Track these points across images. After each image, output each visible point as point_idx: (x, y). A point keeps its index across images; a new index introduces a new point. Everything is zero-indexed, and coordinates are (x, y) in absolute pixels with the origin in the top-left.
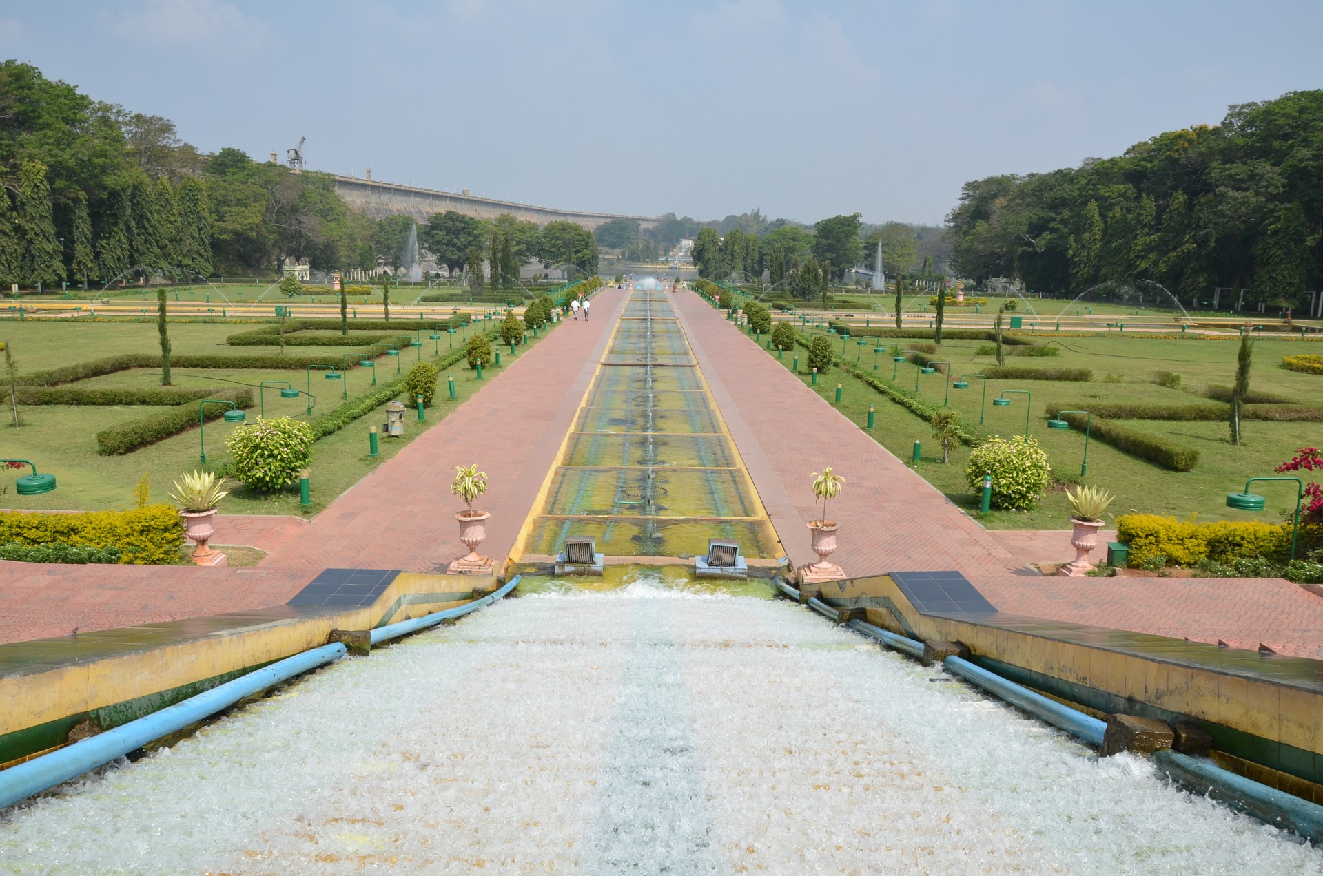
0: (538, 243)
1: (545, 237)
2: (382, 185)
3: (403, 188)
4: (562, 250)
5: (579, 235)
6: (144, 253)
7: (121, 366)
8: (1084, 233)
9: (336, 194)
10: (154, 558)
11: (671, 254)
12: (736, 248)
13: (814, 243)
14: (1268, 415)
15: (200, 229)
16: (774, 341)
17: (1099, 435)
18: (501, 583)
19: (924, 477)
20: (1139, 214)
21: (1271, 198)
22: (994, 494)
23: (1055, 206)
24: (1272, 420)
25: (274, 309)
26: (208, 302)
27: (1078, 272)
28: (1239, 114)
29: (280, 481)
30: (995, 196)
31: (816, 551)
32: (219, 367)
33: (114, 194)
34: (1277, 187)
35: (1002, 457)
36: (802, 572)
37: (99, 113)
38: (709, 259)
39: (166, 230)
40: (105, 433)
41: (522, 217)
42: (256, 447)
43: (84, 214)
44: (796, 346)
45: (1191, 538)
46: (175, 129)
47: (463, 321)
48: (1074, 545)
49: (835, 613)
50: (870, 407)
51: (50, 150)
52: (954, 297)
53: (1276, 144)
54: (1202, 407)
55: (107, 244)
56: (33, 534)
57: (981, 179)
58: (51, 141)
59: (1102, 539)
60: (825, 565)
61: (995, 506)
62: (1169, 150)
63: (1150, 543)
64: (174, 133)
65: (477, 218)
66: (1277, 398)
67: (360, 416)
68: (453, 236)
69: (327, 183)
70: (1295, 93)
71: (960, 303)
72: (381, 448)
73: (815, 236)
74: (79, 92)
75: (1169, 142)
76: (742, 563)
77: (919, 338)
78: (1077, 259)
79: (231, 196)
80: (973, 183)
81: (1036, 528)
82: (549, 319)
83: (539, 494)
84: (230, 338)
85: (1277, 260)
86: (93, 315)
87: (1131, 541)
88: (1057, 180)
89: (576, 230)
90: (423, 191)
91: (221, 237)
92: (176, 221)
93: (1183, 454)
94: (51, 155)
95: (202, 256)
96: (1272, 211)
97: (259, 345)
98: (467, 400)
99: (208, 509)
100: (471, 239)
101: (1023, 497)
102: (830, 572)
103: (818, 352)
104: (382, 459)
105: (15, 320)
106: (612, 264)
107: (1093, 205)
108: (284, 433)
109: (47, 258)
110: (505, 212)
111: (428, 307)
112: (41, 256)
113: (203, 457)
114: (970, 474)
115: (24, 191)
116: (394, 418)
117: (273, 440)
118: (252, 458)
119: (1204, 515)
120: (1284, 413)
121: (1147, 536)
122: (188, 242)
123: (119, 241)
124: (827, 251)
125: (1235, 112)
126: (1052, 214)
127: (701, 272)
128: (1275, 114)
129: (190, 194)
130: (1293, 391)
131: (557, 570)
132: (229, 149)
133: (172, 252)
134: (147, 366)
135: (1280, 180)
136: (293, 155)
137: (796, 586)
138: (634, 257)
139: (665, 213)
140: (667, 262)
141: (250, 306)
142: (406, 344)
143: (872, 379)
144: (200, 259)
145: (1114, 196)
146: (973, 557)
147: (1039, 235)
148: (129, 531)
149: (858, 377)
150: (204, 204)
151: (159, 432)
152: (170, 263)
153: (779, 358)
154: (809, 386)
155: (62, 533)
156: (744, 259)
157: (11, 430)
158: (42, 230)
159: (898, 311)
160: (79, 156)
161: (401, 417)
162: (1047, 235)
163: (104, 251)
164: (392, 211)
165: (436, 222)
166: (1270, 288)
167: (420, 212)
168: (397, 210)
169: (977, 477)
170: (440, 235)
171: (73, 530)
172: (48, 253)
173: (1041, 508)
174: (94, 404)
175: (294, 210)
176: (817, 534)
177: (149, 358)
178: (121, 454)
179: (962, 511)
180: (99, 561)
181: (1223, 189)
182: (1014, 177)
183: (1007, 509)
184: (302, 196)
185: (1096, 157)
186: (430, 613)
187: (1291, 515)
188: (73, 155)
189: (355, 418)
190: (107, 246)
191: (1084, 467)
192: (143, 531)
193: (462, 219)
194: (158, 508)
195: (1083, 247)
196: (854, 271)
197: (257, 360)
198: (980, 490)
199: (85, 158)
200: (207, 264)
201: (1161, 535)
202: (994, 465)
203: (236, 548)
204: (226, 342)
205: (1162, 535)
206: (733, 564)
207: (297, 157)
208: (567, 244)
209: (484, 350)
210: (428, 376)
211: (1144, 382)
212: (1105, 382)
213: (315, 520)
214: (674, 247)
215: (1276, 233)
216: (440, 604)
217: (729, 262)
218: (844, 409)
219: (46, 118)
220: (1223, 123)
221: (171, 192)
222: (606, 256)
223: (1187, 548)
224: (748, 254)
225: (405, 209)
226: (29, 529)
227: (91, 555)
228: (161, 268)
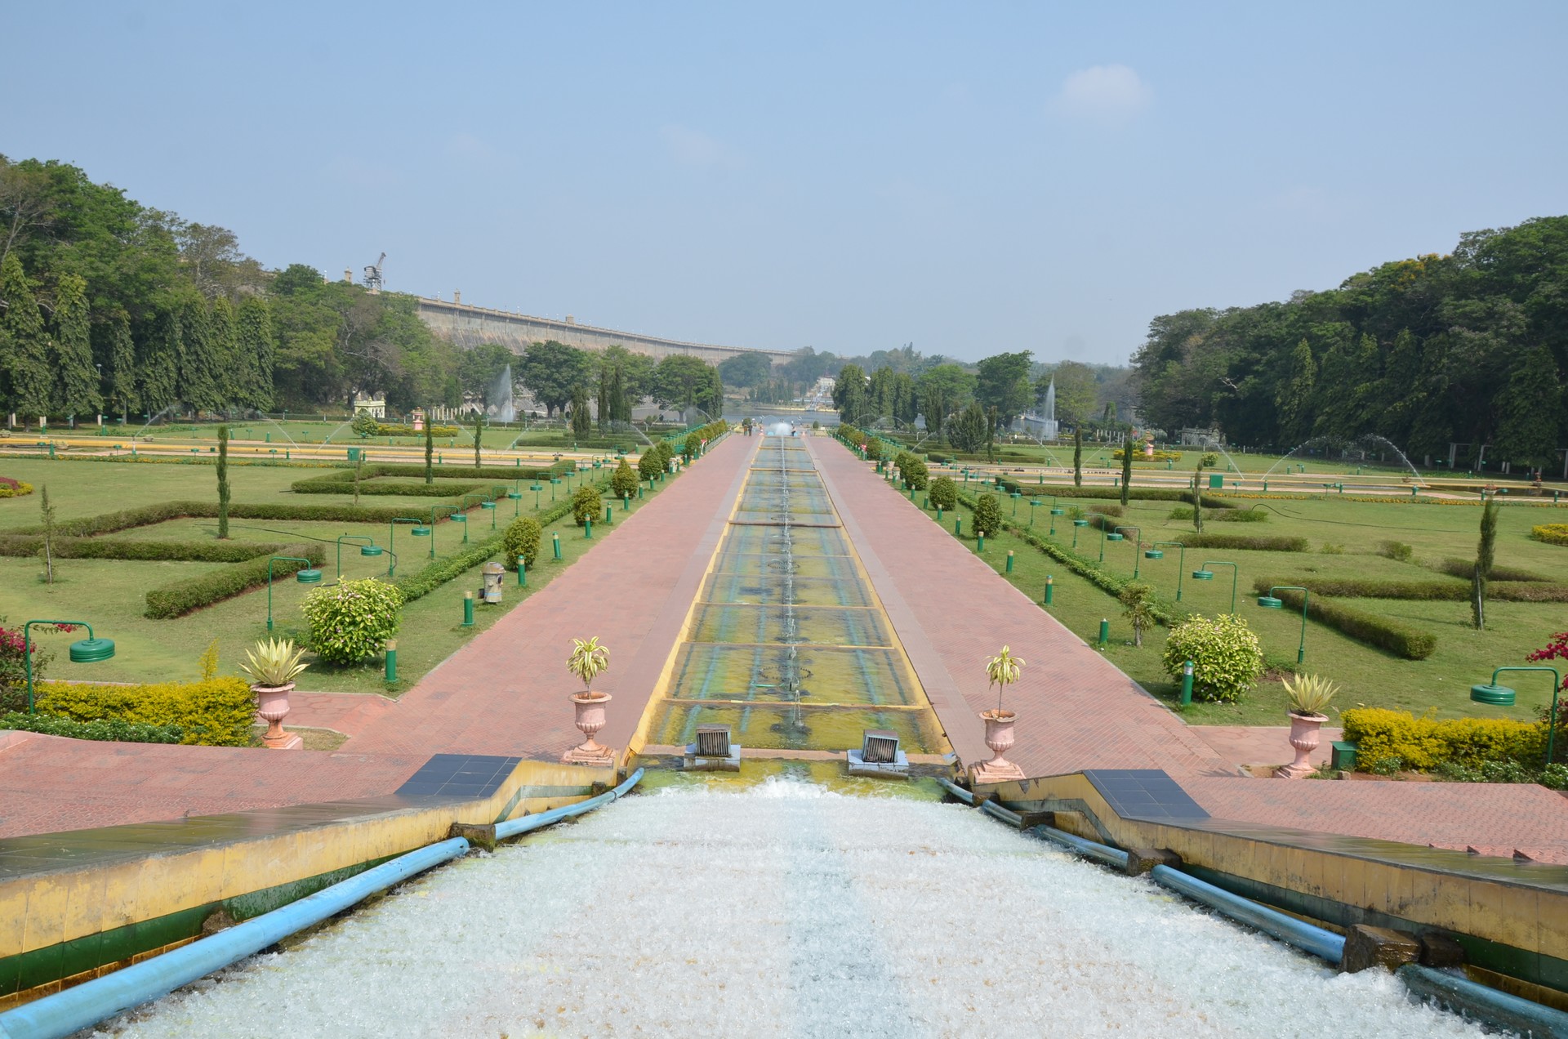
0: (653, 380)
1: (661, 373)
2: (472, 309)
3: (496, 313)
4: (681, 388)
5: (701, 371)
6: (194, 384)
7: (170, 514)
8: (1294, 377)
9: (419, 318)
10: (219, 739)
11: (808, 394)
12: (885, 389)
13: (977, 384)
14: (1516, 595)
15: (261, 357)
16: (932, 499)
17: (1317, 616)
18: (622, 777)
19: (1113, 662)
20: (1359, 357)
21: (1514, 339)
22: (1196, 683)
23: (1260, 344)
24: (1521, 600)
25: (346, 451)
26: (267, 441)
27: (1287, 423)
28: (1473, 243)
29: (363, 653)
30: (1189, 333)
31: (991, 746)
32: (283, 519)
33: (163, 316)
34: (1520, 327)
35: (1204, 640)
36: (974, 771)
37: (150, 222)
38: (853, 401)
39: (221, 357)
40: (155, 592)
41: (634, 349)
42: (336, 613)
43: (126, 337)
44: (958, 505)
45: (1430, 737)
46: (237, 241)
47: (568, 469)
48: (1293, 743)
49: (1017, 818)
50: (1048, 578)
51: (92, 263)
52: (1142, 450)
53: (1518, 277)
54: (1440, 585)
55: (153, 372)
56: (80, 708)
57: (1172, 313)
58: (94, 252)
59: (1325, 738)
60: (1000, 762)
61: (1197, 697)
62: (1393, 282)
63: (1382, 743)
64: (235, 246)
65: (582, 349)
66: (1527, 575)
67: (450, 579)
68: (554, 370)
69: (409, 305)
70: (1538, 219)
71: (1150, 457)
72: (477, 616)
73: (978, 377)
74: (128, 197)
75: (1393, 274)
76: (903, 759)
77: (1102, 498)
78: (1286, 408)
79: (297, 319)
80: (1164, 317)
81: (1246, 724)
82: (667, 469)
83: (662, 675)
84: (295, 484)
85: (1523, 412)
86: (134, 454)
87: (1359, 739)
88: (1262, 315)
89: (697, 365)
90: (519, 317)
91: (284, 366)
92: (233, 347)
93: (1417, 639)
94: (92, 269)
95: (262, 388)
96: (1516, 355)
97: (329, 493)
98: (575, 562)
99: (285, 684)
100: (575, 373)
101: (1231, 686)
102: (1007, 771)
103: (984, 513)
104: (478, 631)
105: (44, 458)
106: (738, 406)
107: (1304, 345)
108: (369, 597)
109: (82, 387)
110: (616, 342)
111: (525, 453)
112: (75, 385)
113: (270, 623)
114: (1168, 659)
115: (61, 309)
116: (492, 581)
117: (356, 604)
118: (330, 625)
119: (1444, 711)
120: (1536, 592)
121: (1378, 734)
122: (246, 371)
123: (166, 369)
124: (991, 394)
125: (1469, 240)
126: (1256, 355)
127: (843, 417)
128: (1516, 244)
129: (251, 316)
130: (1545, 566)
131: (686, 763)
132: (297, 266)
133: (227, 383)
134: (200, 515)
135: (1522, 319)
136: (370, 273)
137: (967, 786)
138: (765, 397)
139: (802, 347)
140: (803, 403)
141: (317, 448)
142: (501, 496)
143: (1048, 546)
144: (260, 391)
145: (1329, 335)
146: (1173, 757)
147: (1241, 379)
148: (193, 707)
149: (1032, 542)
150: (267, 328)
151: (217, 593)
152: (224, 396)
153: (938, 519)
154: (974, 553)
155: (114, 708)
156: (895, 403)
157: (43, 587)
158: (78, 354)
159: (1077, 466)
160: (125, 270)
161: (499, 581)
162: (1250, 379)
163: (148, 380)
164: (483, 339)
165: (535, 353)
166: (1516, 444)
167: (515, 341)
168: (489, 338)
169: (1176, 662)
170: (539, 368)
171: (127, 705)
172: (83, 381)
173: (1252, 700)
174: (140, 558)
175: (371, 336)
176: (992, 725)
177: (202, 506)
178: (173, 618)
179: (1160, 703)
180: (160, 741)
181: (1457, 329)
182: (1210, 312)
183: (1211, 700)
184: (380, 321)
185: (1307, 289)
186: (549, 809)
187: (1547, 712)
188: (118, 269)
189: (444, 581)
190: (152, 375)
191: (1300, 652)
192: (208, 707)
193: (565, 350)
194: (225, 682)
195: (1294, 394)
196: (1023, 418)
197: (328, 511)
198: (1180, 677)
199: (131, 273)
200: (266, 397)
201: (1394, 734)
202: (1195, 648)
203: (312, 731)
204: (290, 489)
205: (1396, 733)
206: (892, 760)
207: (375, 276)
208: (687, 382)
209: (594, 504)
210: (530, 534)
211: (1368, 553)
212: (1323, 553)
213: (402, 699)
214: (811, 386)
215: (1520, 380)
216: (559, 798)
217: (876, 405)
218: (1016, 580)
219: (91, 226)
220: (1455, 253)
221: (230, 312)
222: (732, 396)
223: (1426, 750)
224: (898, 396)
225: (499, 337)
226: (77, 703)
227: (151, 734)
228: (213, 401)
